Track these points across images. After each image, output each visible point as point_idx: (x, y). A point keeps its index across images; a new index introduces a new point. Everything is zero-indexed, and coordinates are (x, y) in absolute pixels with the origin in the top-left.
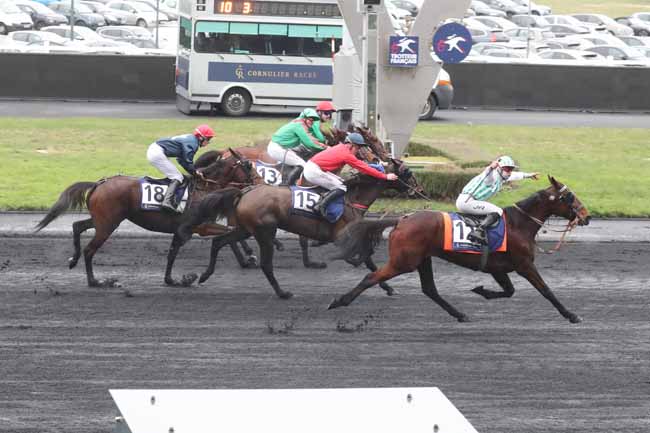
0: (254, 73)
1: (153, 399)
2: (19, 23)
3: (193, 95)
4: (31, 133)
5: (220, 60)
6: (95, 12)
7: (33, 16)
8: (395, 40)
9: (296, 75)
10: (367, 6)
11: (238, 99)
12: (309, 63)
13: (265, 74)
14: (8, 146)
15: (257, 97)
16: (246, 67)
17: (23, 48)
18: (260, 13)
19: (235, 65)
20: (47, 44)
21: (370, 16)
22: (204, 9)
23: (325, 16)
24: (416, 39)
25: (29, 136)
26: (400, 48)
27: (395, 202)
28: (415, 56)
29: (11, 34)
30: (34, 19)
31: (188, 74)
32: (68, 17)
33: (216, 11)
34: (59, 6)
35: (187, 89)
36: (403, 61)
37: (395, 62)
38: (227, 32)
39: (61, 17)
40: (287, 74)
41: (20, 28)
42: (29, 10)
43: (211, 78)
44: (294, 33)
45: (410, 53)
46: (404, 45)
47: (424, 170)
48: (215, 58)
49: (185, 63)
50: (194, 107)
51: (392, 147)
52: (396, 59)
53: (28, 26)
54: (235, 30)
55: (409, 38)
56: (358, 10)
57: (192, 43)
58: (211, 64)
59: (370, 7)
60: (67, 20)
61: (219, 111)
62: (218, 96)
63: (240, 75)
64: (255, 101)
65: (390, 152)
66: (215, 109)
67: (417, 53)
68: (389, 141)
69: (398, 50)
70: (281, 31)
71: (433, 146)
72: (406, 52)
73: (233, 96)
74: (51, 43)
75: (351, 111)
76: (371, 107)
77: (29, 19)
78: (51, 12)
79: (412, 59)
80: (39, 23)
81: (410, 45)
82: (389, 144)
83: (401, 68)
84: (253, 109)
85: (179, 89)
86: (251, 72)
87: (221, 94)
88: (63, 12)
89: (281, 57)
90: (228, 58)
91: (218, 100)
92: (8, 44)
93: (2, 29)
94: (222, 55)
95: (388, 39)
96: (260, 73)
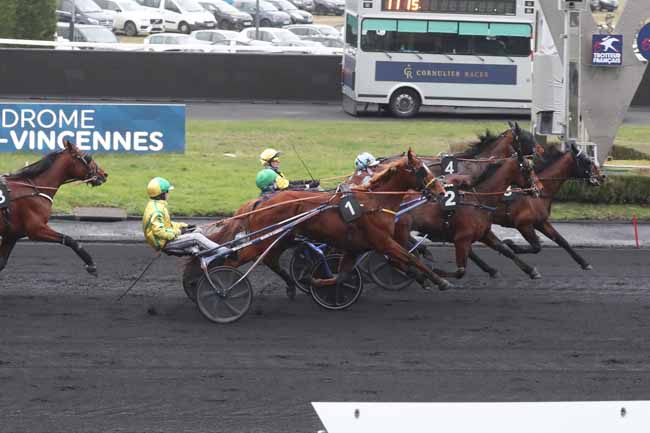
0: (424, 73)
1: (357, 413)
2: (201, 21)
3: (360, 96)
4: (217, 136)
5: (387, 59)
6: (280, 10)
7: (217, 14)
8: (598, 38)
9: (467, 74)
10: (568, 3)
11: (407, 100)
12: (481, 62)
13: (434, 73)
14: (195, 150)
15: (426, 98)
16: (415, 66)
17: (207, 48)
18: (430, 10)
19: (404, 65)
20: (233, 43)
21: (572, 14)
22: (371, 6)
23: (497, 13)
24: (619, 37)
25: (217, 139)
26: (603, 47)
27: (599, 207)
28: (618, 55)
29: (194, 33)
30: (217, 17)
31: (354, 73)
32: (253, 16)
33: (384, 8)
34: (243, 3)
35: (353, 89)
36: (606, 61)
37: (598, 61)
38: (395, 29)
39: (246, 15)
40: (458, 74)
41: (203, 26)
42: (212, 8)
43: (378, 78)
44: (465, 31)
45: (613, 51)
46: (608, 43)
47: (629, 174)
48: (382, 57)
49: (351, 62)
50: (361, 109)
51: (595, 149)
52: (599, 58)
53: (212, 25)
54: (404, 28)
55: (612, 36)
56: (560, 8)
57: (359, 41)
58: (379, 64)
59: (571, 4)
60: (251, 19)
61: (386, 112)
62: (385, 96)
63: (408, 74)
64: (425, 102)
65: (593, 155)
66: (382, 110)
67: (621, 53)
68: (592, 144)
69: (601, 49)
70: (451, 29)
71: (636, 149)
72: (610, 50)
73: (402, 96)
74: (238, 43)
75: (552, 112)
76: (573, 108)
77: (211, 18)
79: (616, 58)
80: (225, 22)
81: (614, 44)
82: (591, 147)
83: (605, 68)
84: (422, 109)
85: (346, 89)
86: (421, 72)
87: (389, 95)
88: (248, 10)
89: (451, 56)
90: (397, 57)
91: (386, 101)
92: (191, 44)
93: (184, 28)
94: (390, 54)
95: (591, 37)
96: (429, 73)
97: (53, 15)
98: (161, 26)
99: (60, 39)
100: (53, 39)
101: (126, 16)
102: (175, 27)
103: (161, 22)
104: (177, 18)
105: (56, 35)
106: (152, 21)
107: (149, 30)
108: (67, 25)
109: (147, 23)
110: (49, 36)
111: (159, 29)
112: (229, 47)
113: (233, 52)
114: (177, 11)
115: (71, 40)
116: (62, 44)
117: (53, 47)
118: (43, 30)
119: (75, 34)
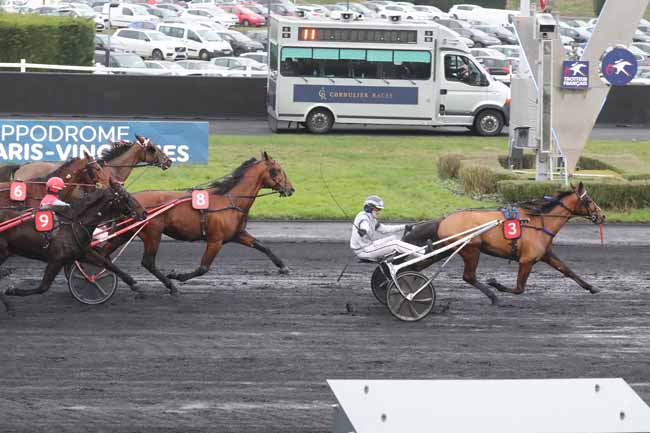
0: (336, 95)
1: (366, 389)
2: (219, 49)
3: (280, 115)
4: (236, 149)
5: (304, 83)
7: (233, 43)
8: (568, 64)
9: (374, 95)
11: (322, 118)
12: (387, 85)
15: (339, 117)
16: (329, 89)
17: (225, 72)
18: (341, 40)
20: (249, 68)
21: (545, 44)
22: (289, 36)
23: (400, 42)
24: (587, 63)
25: (235, 152)
26: (573, 72)
28: (585, 79)
29: (213, 60)
30: (233, 45)
31: (275, 95)
32: (265, 45)
33: (300, 38)
34: (256, 34)
35: (274, 109)
36: (574, 83)
37: (568, 84)
38: (310, 57)
39: (258, 44)
40: (366, 95)
41: (221, 54)
42: (229, 38)
43: (296, 99)
44: (372, 57)
45: (581, 76)
46: (576, 68)
47: (595, 182)
48: (299, 81)
49: (273, 86)
50: (286, 126)
51: (565, 160)
52: (568, 81)
53: (228, 52)
54: (319, 55)
55: (580, 63)
56: (535, 37)
58: (297, 88)
59: (545, 35)
61: (305, 129)
62: (303, 115)
63: (322, 95)
64: (337, 120)
66: (301, 127)
67: (587, 76)
69: (570, 74)
70: (360, 56)
71: (600, 160)
72: (578, 75)
73: (316, 116)
74: (253, 68)
75: (528, 128)
77: (228, 46)
78: (249, 39)
79: (583, 81)
80: (238, 49)
81: (581, 69)
83: (573, 89)
84: (335, 126)
85: (270, 109)
86: (333, 94)
87: (306, 114)
88: (260, 40)
89: (360, 80)
90: (313, 81)
91: (303, 119)
92: (211, 69)
93: (204, 55)
94: (307, 78)
95: (561, 63)
96: (341, 94)
97: (91, 44)
98: (184, 54)
99: (98, 64)
100: (91, 65)
101: (154, 45)
102: (197, 54)
103: (184, 50)
104: (198, 46)
105: (93, 61)
106: (177, 49)
107: (174, 57)
108: (103, 53)
109: (172, 51)
110: (88, 62)
111: (183, 56)
112: (245, 72)
113: (249, 76)
114: (199, 40)
115: (107, 66)
116: (99, 69)
117: (90, 72)
118: (82, 56)
119: (111, 60)
